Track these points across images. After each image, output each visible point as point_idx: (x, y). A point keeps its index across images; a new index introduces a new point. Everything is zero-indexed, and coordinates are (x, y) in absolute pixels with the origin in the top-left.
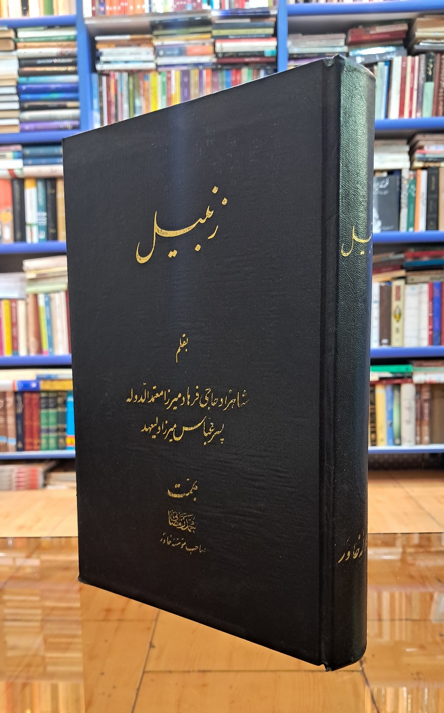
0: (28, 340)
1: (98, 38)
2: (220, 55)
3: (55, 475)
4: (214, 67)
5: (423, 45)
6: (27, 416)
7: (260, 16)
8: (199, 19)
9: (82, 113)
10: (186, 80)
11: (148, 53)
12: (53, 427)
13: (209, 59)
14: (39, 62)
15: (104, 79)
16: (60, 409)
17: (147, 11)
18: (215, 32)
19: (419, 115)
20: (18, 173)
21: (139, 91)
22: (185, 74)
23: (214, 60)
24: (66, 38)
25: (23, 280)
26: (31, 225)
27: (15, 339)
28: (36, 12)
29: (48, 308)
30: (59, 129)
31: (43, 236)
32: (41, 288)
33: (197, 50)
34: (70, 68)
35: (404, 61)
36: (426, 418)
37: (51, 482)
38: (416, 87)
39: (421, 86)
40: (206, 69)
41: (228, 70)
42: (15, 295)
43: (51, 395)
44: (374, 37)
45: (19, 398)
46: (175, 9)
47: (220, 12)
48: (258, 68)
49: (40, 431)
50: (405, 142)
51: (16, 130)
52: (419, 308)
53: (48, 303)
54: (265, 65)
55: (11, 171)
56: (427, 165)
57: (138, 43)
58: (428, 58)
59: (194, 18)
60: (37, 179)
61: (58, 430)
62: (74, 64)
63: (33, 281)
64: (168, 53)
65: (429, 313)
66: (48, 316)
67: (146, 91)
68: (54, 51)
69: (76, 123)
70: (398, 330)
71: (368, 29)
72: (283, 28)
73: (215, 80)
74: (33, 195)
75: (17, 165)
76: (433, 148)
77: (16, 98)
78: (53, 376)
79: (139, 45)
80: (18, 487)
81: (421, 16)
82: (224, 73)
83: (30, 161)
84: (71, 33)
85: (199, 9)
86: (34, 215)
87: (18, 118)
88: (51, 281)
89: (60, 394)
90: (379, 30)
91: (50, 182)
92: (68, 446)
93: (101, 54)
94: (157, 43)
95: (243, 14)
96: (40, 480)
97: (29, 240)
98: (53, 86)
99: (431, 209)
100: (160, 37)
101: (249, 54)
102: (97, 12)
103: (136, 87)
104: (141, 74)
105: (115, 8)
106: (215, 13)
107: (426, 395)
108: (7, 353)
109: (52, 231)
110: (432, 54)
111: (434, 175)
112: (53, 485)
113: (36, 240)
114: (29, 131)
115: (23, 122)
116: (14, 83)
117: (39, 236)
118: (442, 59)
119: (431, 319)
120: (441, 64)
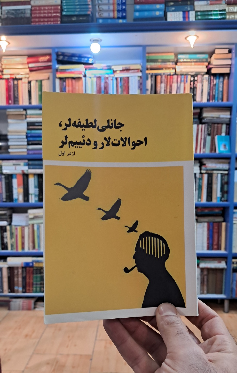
0: (29, 244)
3: (39, 304)
5: (206, 120)
6: (28, 277)
12: (39, 283)
14: (36, 124)
16: (42, 275)
20: (26, 172)
26: (31, 194)
27: (23, 244)
28: (35, 102)
29: (38, 231)
31: (37, 199)
32: (35, 222)
35: (198, 126)
36: (206, 283)
37: (37, 306)
38: (203, 138)
39: (205, 138)
42: (24, 224)
45: (24, 270)
49: (33, 284)
50: (198, 162)
51: (26, 154)
52: (203, 234)
53: (39, 228)
55: (23, 171)
56: (208, 172)
58: (208, 126)
60: (34, 174)
61: (41, 284)
63: (32, 219)
65: (208, 236)
66: (38, 234)
74: (32, 181)
75: (26, 169)
76: (210, 165)
77: (26, 140)
78: (39, 260)
80: (23, 309)
81: (205, 108)
83: (31, 167)
86: (33, 190)
88: (40, 219)
89: (42, 268)
91: (40, 176)
96: (33, 306)
97: (30, 201)
99: (209, 191)
107: (205, 273)
108: (20, 250)
109: (41, 198)
110: (210, 124)
111: (210, 177)
112: (38, 308)
113: (33, 202)
114: (31, 154)
115: (28, 150)
116: (25, 134)
117: (35, 199)
118: (214, 126)
119: (208, 239)
120: (214, 128)
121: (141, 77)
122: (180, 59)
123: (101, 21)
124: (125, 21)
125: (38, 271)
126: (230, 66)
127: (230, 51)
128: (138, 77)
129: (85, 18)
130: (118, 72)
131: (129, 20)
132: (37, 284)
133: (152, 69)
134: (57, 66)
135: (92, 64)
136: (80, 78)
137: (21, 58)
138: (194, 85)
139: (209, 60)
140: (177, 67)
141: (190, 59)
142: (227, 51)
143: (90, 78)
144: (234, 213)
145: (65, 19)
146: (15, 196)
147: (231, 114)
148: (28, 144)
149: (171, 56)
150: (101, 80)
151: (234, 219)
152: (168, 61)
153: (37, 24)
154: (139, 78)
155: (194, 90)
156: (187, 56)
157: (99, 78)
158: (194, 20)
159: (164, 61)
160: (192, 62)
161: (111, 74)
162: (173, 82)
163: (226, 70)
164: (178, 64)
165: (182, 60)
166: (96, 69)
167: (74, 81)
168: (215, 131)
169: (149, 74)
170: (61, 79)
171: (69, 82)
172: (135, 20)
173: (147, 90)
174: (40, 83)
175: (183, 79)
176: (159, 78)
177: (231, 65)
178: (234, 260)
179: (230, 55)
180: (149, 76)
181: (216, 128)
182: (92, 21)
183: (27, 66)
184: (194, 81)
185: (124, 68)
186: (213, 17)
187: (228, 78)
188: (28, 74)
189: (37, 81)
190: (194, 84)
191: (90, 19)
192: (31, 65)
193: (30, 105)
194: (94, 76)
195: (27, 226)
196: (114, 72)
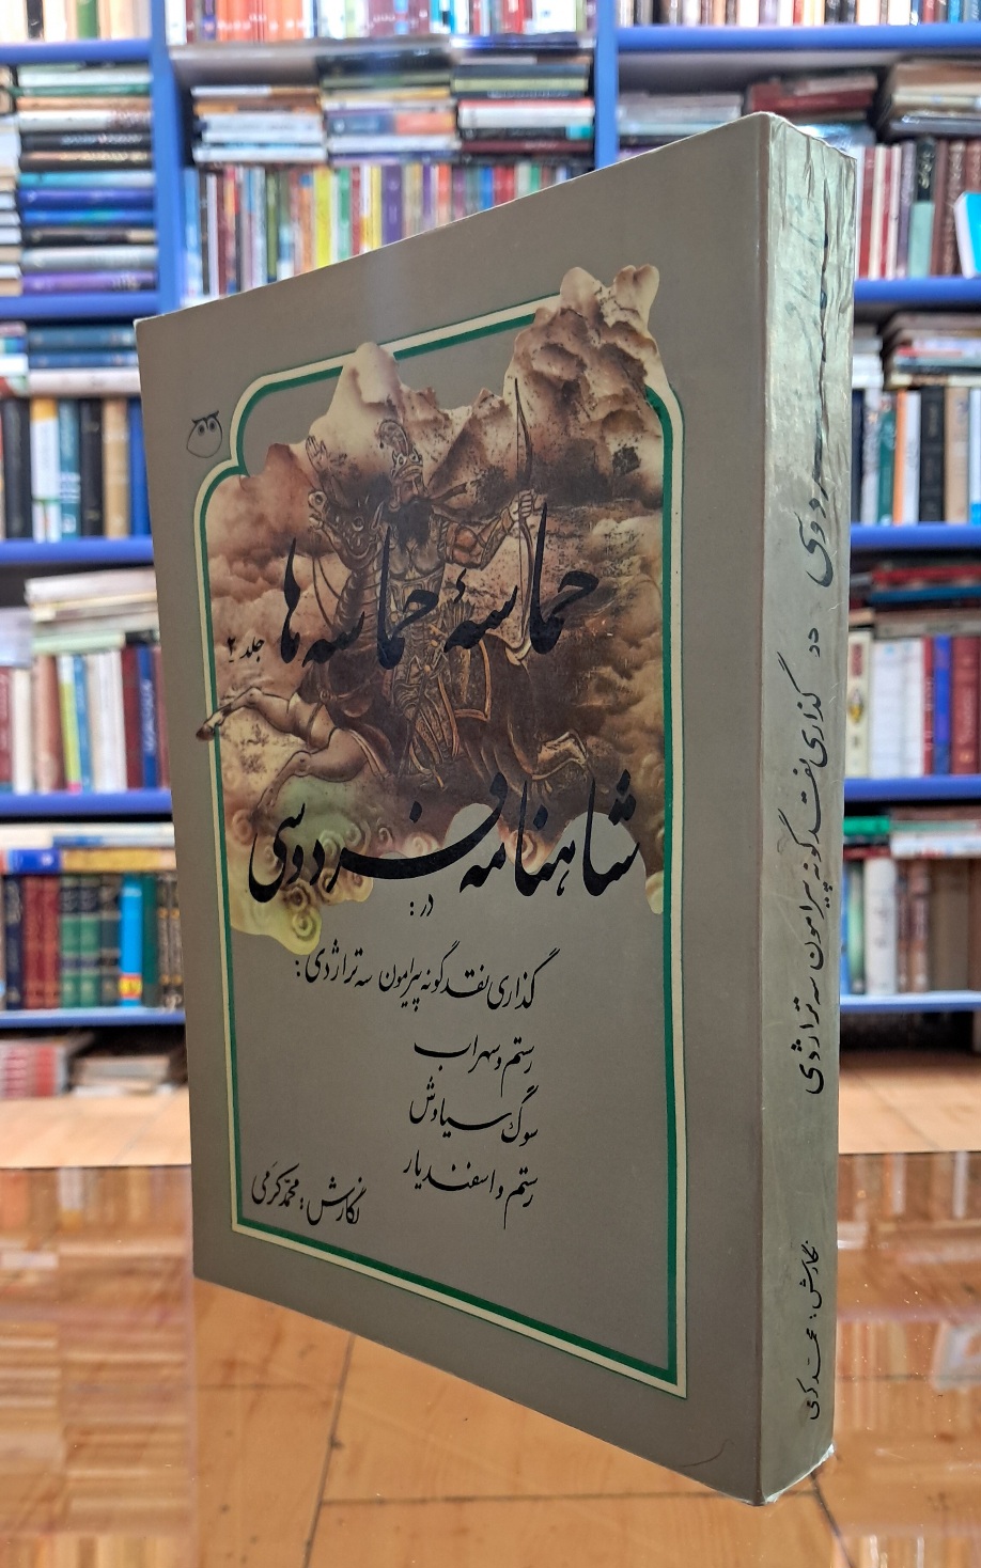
0: (34, 758)
1: (198, 92)
2: (470, 135)
3: (93, 1065)
4: (456, 160)
5: (907, 122)
6: (31, 929)
7: (556, 51)
8: (424, 53)
9: (161, 254)
10: (393, 186)
11: (310, 128)
12: (89, 955)
13: (445, 142)
14: (67, 140)
15: (212, 181)
16: (106, 915)
17: (308, 34)
18: (459, 85)
19: (901, 273)
20: (16, 385)
21: (288, 210)
22: (392, 174)
23: (456, 145)
24: (126, 89)
25: (25, 624)
26: (44, 502)
27: (4, 757)
28: (60, 29)
29: (80, 687)
30: (111, 289)
31: (71, 526)
32: (64, 642)
33: (420, 121)
34: (137, 156)
35: (869, 155)
37: (85, 1079)
38: (894, 211)
39: (905, 211)
40: (439, 163)
41: (486, 167)
42: (5, 657)
43: (85, 883)
44: (803, 103)
45: (13, 889)
46: (371, 31)
47: (471, 41)
48: (552, 164)
49: (59, 964)
50: (871, 330)
51: (14, 290)
52: (903, 693)
53: (81, 676)
54: (567, 158)
56: (921, 380)
57: (287, 104)
58: (919, 151)
59: (411, 52)
60: (59, 399)
61: (100, 962)
62: (145, 147)
63: (47, 625)
64: (356, 126)
65: (926, 703)
66: (82, 704)
67: (305, 209)
68: (100, 116)
69: (148, 276)
70: (856, 742)
71: (790, 85)
72: (607, 79)
73: (459, 187)
74: (48, 435)
75: (14, 368)
76: (932, 344)
77: (14, 219)
78: (89, 841)
79: (289, 108)
80: (10, 1092)
81: (906, 59)
82: (479, 173)
83: (44, 360)
84: (139, 78)
85: (424, 33)
86: (51, 479)
87: (19, 264)
88: (87, 627)
89: (106, 879)
90: (816, 87)
91: (88, 406)
92: (125, 998)
93: (205, 126)
94: (329, 104)
95: (520, 47)
96: (60, 1076)
97: (39, 535)
98: (97, 195)
99: (929, 476)
100: (337, 91)
101: (534, 134)
102: (197, 33)
103: (283, 200)
104: (292, 173)
105: (237, 26)
106: (458, 43)
107: (920, 884)
109: (91, 515)
110: (930, 142)
111: (934, 403)
112: (88, 1086)
113: (54, 536)
114: (43, 292)
115: (28, 271)
116: (9, 187)
117: (63, 527)
118: (950, 153)
119: (931, 719)
120: (949, 163)
125: (85, 895)
168: (956, 177)
181: (957, 159)
193: (36, 44)
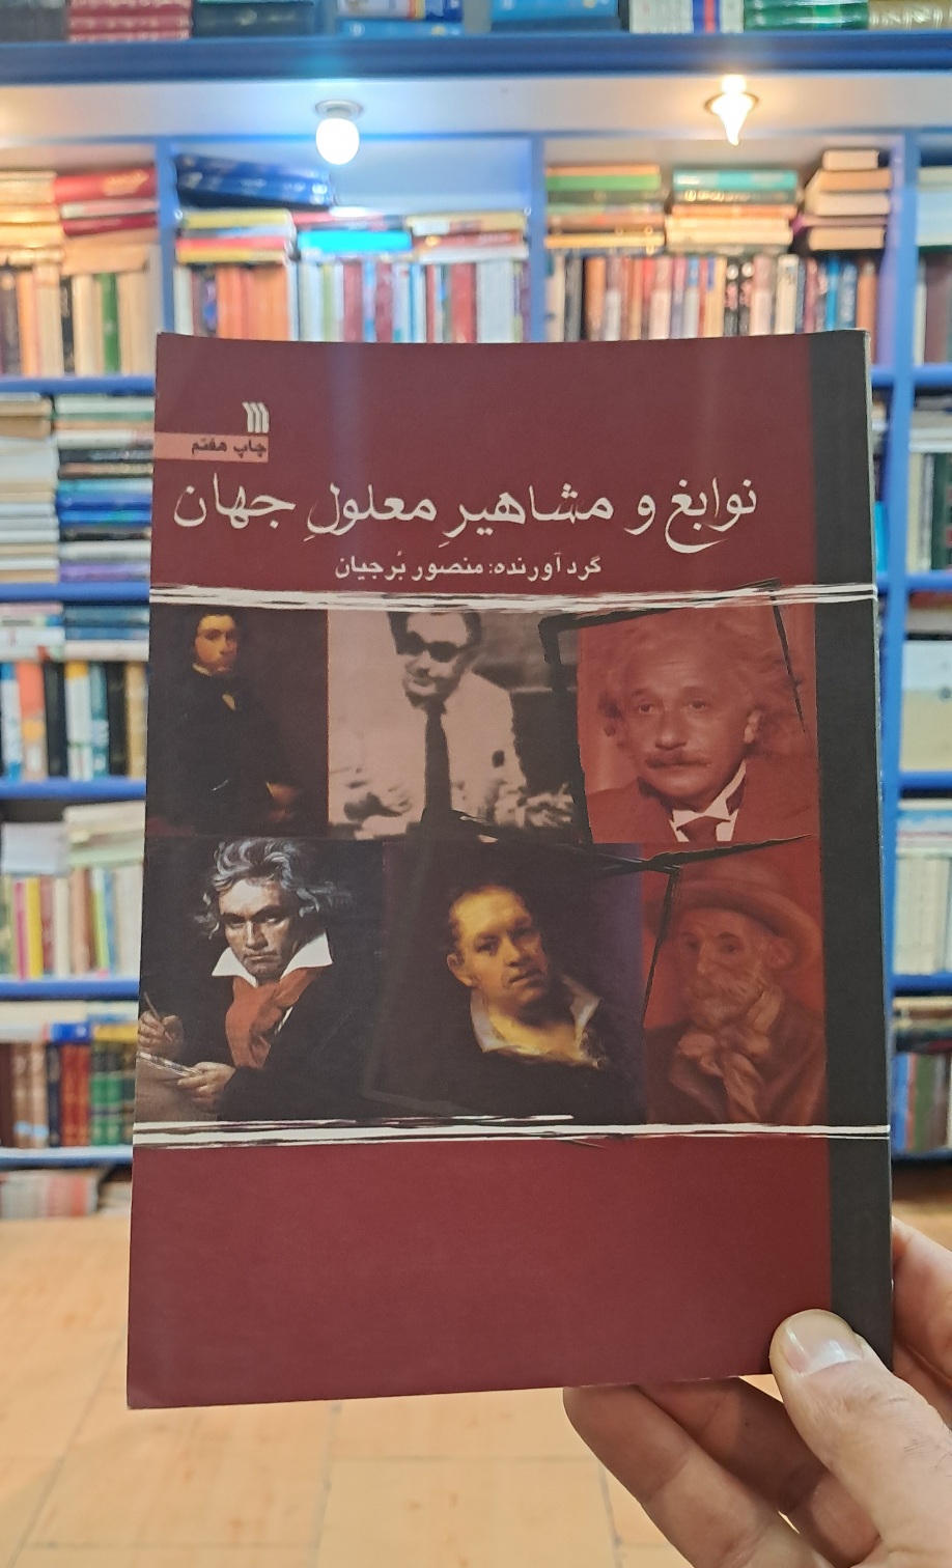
0: (71, 948)
3: (117, 1191)
6: (68, 1084)
12: (114, 1106)
14: (98, 456)
16: (128, 1074)
20: (54, 653)
25: (62, 839)
26: (79, 745)
27: (47, 949)
28: (88, 365)
29: (109, 895)
31: (102, 764)
32: (96, 857)
37: (110, 1200)
42: (48, 868)
43: (111, 1050)
45: (54, 1054)
49: (90, 1113)
51: (52, 579)
53: (110, 885)
55: (42, 649)
60: (90, 664)
61: (123, 1111)
63: (82, 846)
66: (110, 909)
68: (121, 436)
74: (82, 692)
75: (54, 641)
77: (54, 521)
78: (115, 1015)
80: (52, 1213)
83: (77, 632)
86: (85, 727)
87: (58, 557)
88: (115, 847)
89: (128, 1046)
91: (113, 671)
96: (91, 1199)
97: (75, 774)
98: (121, 501)
108: (35, 976)
109: (118, 756)
112: (113, 1207)
113: (88, 776)
114: (77, 579)
115: (64, 562)
116: (49, 496)
117: (94, 765)
121: (524, 264)
122: (685, 189)
123: (357, 30)
124: (455, 31)
125: (111, 1058)
126: (884, 221)
127: (884, 161)
128: (516, 262)
129: (290, 17)
130: (432, 242)
131: (474, 27)
132: (105, 1113)
133: (568, 231)
134: (179, 215)
135: (324, 208)
136: (274, 266)
137: (30, 180)
138: (741, 299)
139: (799, 196)
140: (670, 222)
141: (726, 191)
142: (871, 159)
143: (319, 265)
144: (900, 814)
145: (210, 22)
146: (11, 755)
147: (888, 417)
148: (64, 539)
149: (649, 179)
150: (361, 276)
151: (902, 840)
152: (635, 197)
153: (92, 39)
154: (518, 269)
155: (739, 318)
156: (713, 179)
157: (354, 266)
158: (738, 28)
159: (618, 198)
160: (731, 204)
161: (404, 250)
162: (654, 286)
163: (870, 239)
164: (677, 209)
165: (690, 197)
166: (343, 229)
167: (249, 277)
169: (560, 250)
170: (196, 268)
171: (228, 283)
172: (499, 25)
173: (550, 316)
174: (108, 287)
175: (694, 274)
176: (597, 268)
177: (886, 216)
178: (903, 1003)
179: (883, 178)
180: (559, 261)
182: (320, 28)
183: (53, 216)
184: (740, 280)
185: (458, 228)
186: (817, 20)
187: (878, 271)
188: (57, 247)
189: (95, 276)
190: (740, 291)
191: (311, 19)
192: (69, 211)
193: (69, 378)
194: (331, 257)
195: (62, 875)
196: (417, 241)
